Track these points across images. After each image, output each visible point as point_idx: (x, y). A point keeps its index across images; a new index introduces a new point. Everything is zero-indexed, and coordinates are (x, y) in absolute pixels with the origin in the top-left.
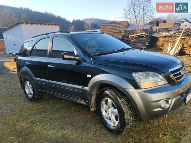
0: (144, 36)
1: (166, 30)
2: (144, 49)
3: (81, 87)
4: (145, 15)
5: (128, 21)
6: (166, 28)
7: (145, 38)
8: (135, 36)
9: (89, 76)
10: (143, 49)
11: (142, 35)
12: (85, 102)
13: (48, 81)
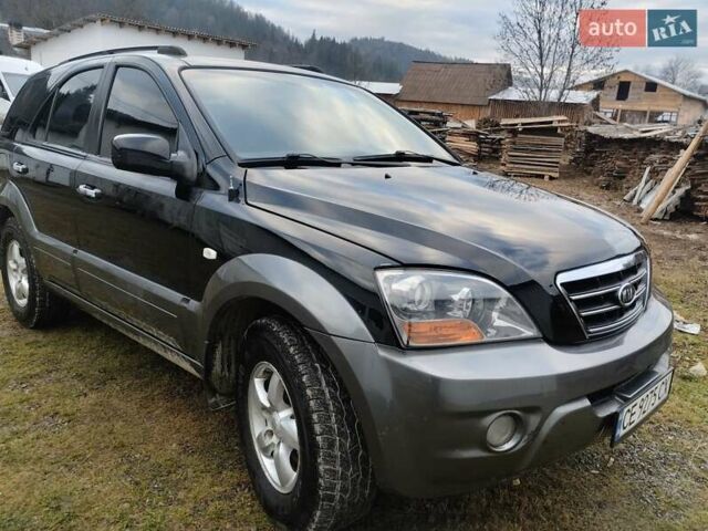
0: (556, 128)
1: (651, 117)
2: (551, 178)
3: (182, 296)
4: (577, 49)
5: (512, 64)
6: (652, 112)
7: (559, 136)
8: (523, 124)
9: (210, 254)
10: (546, 178)
11: (551, 122)
12: (193, 365)
13: (75, 252)
